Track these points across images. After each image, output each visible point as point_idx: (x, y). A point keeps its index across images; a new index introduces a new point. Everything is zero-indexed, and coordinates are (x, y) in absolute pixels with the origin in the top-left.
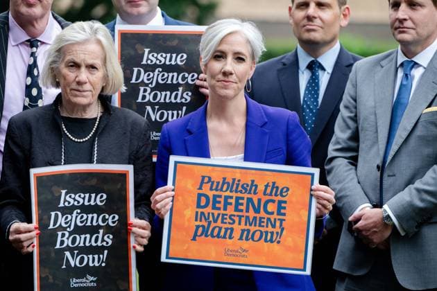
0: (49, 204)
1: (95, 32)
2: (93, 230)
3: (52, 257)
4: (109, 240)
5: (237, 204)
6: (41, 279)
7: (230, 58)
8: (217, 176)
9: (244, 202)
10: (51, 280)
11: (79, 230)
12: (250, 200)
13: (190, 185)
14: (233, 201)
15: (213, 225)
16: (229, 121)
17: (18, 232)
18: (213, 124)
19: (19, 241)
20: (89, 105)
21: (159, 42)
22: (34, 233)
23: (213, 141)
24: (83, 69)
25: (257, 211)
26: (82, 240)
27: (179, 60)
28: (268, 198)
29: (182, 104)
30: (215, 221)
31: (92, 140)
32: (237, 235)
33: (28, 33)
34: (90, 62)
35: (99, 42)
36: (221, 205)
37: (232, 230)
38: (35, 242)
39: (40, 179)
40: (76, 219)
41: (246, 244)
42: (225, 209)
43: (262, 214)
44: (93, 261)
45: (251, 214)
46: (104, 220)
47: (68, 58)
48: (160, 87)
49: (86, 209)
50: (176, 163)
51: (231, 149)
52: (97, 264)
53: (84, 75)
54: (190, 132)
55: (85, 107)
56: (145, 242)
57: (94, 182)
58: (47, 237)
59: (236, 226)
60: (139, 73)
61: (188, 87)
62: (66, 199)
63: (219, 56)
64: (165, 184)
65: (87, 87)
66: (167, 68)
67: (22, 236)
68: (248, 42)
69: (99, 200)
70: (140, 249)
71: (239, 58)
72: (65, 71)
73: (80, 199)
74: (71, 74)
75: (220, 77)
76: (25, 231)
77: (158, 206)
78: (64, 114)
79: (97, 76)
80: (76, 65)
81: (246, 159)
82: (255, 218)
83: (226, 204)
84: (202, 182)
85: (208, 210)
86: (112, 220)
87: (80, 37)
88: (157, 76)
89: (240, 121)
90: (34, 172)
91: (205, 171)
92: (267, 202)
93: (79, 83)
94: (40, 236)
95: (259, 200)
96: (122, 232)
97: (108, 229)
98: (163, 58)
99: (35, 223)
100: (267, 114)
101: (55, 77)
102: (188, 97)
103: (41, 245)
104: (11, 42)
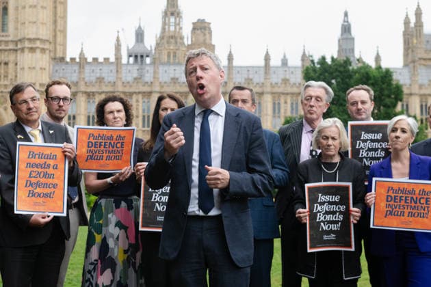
0: (314, 201)
1: (335, 122)
2: (334, 213)
3: (315, 225)
4: (341, 218)
5: (406, 199)
6: (310, 235)
7: (399, 131)
8: (396, 187)
9: (409, 198)
10: (315, 236)
11: (327, 213)
12: (412, 198)
13: (383, 191)
14: (404, 198)
15: (395, 210)
16: (401, 162)
17: (300, 213)
18: (394, 164)
19: (300, 217)
20: (334, 155)
21: (369, 129)
22: (307, 214)
23: (394, 172)
24: (330, 139)
25: (416, 203)
26: (328, 217)
27: (379, 136)
28: (420, 196)
29: (380, 157)
30: (396, 208)
31: (336, 172)
32: (406, 214)
33: (312, 127)
34: (333, 135)
35: (337, 127)
36: (398, 201)
37: (404, 212)
38: (308, 218)
39: (309, 188)
40: (326, 207)
41: (411, 219)
42: (400, 202)
43: (418, 204)
44: (334, 227)
45: (413, 204)
46: (339, 208)
47: (323, 134)
48: (369, 150)
49: (330, 203)
50: (376, 181)
51: (403, 175)
52: (335, 229)
53: (330, 142)
54: (383, 168)
55: (332, 157)
56: (358, 219)
57: (334, 190)
58: (313, 216)
59: (405, 210)
60: (360, 143)
61: (383, 149)
62: (321, 198)
63: (394, 130)
64: (371, 191)
65: (332, 147)
66: (373, 141)
67: (301, 215)
68: (409, 124)
69: (336, 199)
70: (355, 222)
71: (403, 131)
72: (322, 141)
73: (328, 198)
74: (324, 142)
75: (395, 139)
76: (303, 213)
77: (368, 201)
78: (323, 161)
79: (337, 143)
80: (327, 138)
81: (410, 178)
82: (415, 206)
83: (401, 200)
84: (388, 190)
85: (392, 203)
86: (343, 208)
87: (329, 124)
88: (369, 145)
89: (407, 163)
90: (307, 185)
91: (390, 185)
92: (421, 198)
93: (329, 146)
94: (310, 216)
95: (417, 198)
96: (347, 214)
97: (341, 213)
98: (371, 136)
99: (307, 209)
100: (420, 159)
101: (318, 144)
102: (383, 154)
103: (310, 220)
104: (304, 131)
